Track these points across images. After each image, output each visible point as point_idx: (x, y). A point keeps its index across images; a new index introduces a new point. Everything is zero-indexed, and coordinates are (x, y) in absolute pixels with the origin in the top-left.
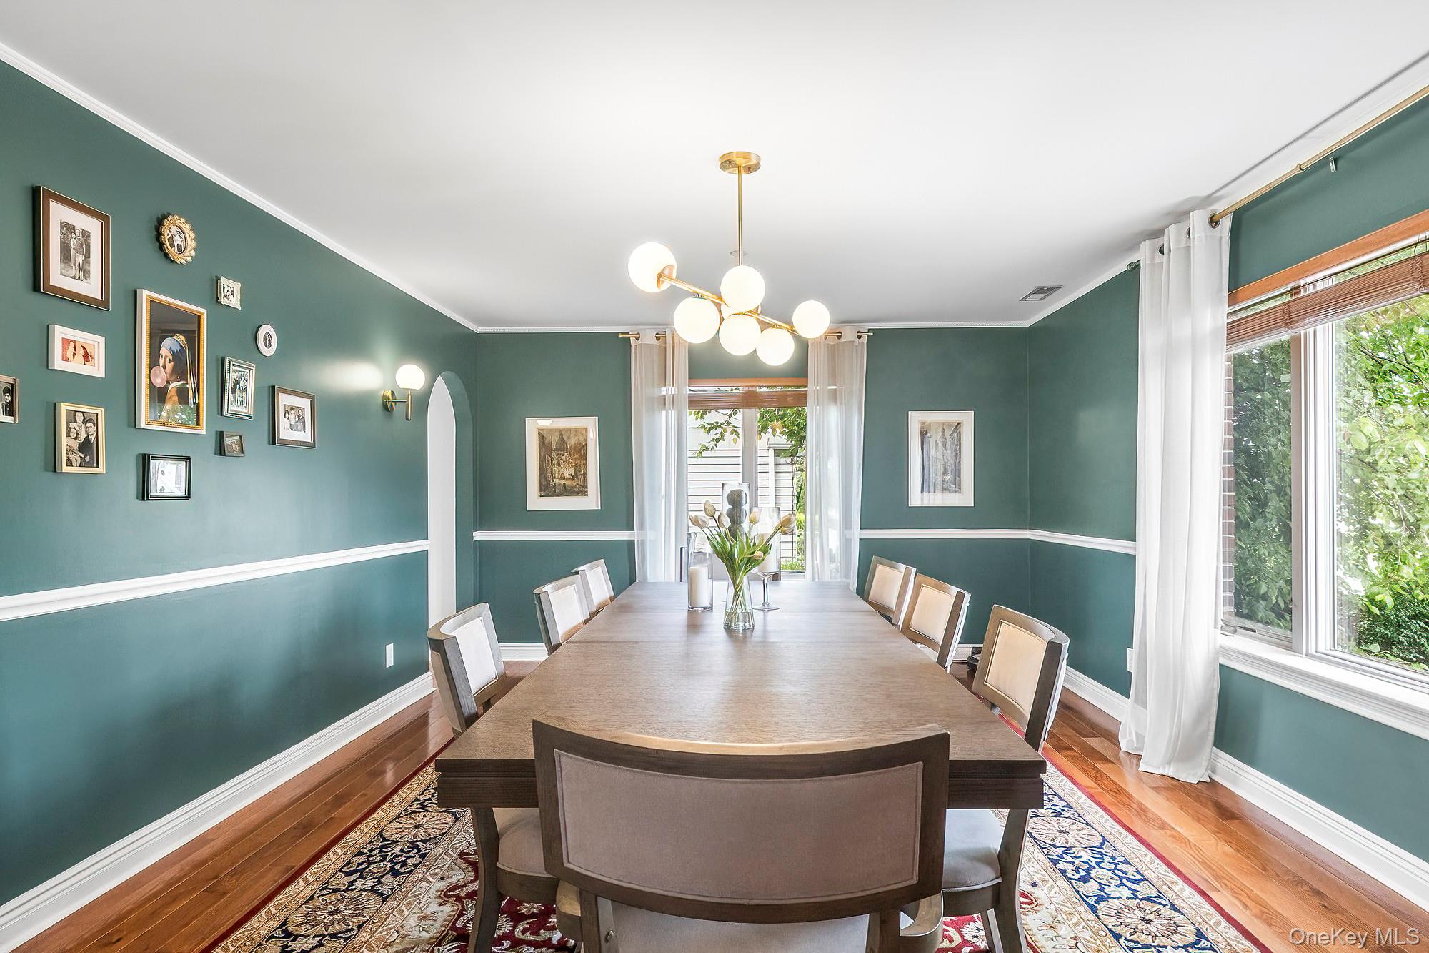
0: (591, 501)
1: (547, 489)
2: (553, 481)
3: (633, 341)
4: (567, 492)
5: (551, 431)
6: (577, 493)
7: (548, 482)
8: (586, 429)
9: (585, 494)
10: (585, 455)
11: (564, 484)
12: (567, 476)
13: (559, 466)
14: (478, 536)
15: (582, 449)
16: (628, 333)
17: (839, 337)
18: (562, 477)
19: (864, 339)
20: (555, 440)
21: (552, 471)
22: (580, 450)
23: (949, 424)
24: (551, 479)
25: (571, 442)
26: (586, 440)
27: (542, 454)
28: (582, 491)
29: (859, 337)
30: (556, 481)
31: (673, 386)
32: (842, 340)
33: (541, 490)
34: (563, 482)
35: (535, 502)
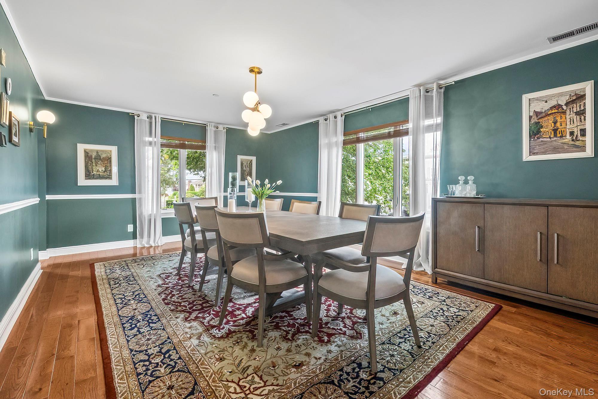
0: (114, 181)
1: (89, 175)
2: (93, 173)
3: (136, 117)
4: (100, 177)
5: (92, 151)
6: (106, 178)
7: (90, 173)
8: (111, 151)
9: (111, 178)
10: (111, 161)
11: (99, 174)
12: (100, 170)
13: (96, 166)
14: (48, 197)
15: (109, 159)
16: (134, 114)
17: (217, 128)
18: (98, 171)
19: (225, 130)
20: (94, 155)
21: (92, 169)
22: (108, 160)
23: (249, 160)
24: (92, 172)
25: (104, 156)
26: (111, 156)
27: (87, 160)
28: (109, 177)
29: (224, 129)
30: (95, 173)
31: (155, 138)
32: (219, 129)
33: (85, 177)
34: (98, 173)
35: (82, 181)
